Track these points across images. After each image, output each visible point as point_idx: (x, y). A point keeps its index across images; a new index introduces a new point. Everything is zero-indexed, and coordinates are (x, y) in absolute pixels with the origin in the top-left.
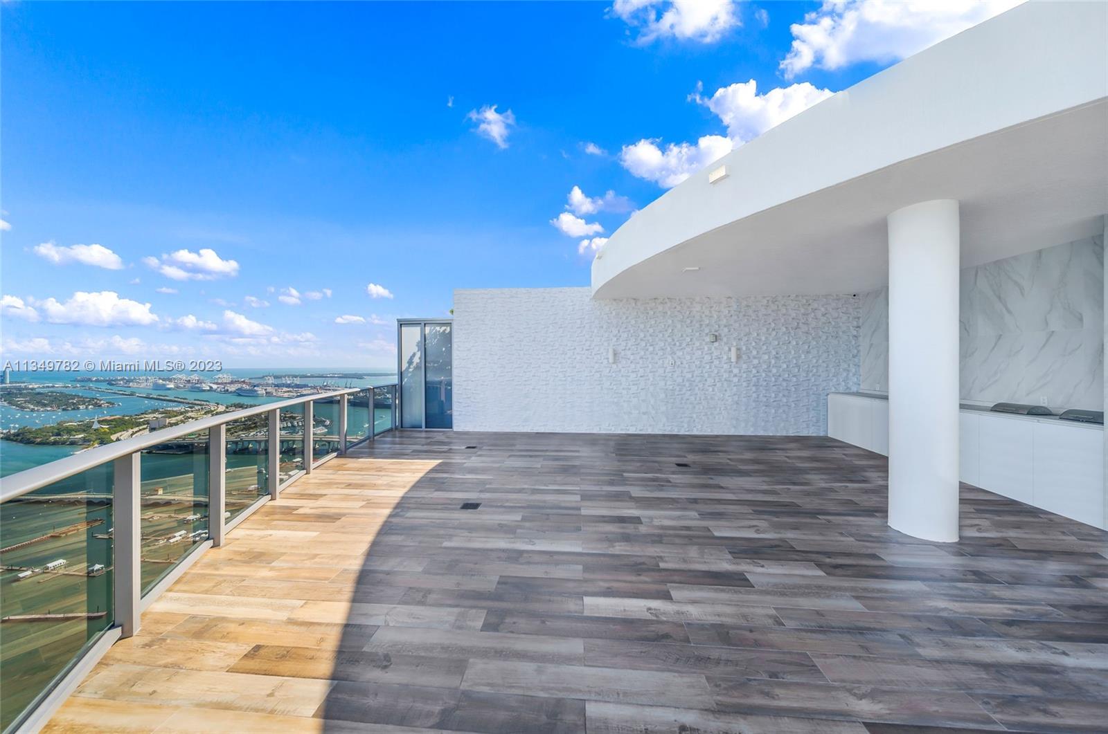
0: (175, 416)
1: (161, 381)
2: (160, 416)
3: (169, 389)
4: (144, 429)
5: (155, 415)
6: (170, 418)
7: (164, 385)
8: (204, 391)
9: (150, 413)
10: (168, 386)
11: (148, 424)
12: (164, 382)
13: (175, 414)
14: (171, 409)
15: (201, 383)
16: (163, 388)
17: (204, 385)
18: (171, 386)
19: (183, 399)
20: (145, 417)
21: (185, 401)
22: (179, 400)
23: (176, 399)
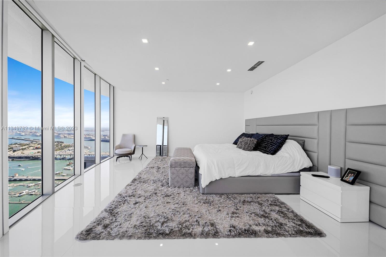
0: (25, 146)
1: (19, 132)
2: (18, 146)
3: (22, 135)
4: (11, 151)
5: (16, 145)
6: (22, 146)
7: (20, 134)
8: (38, 136)
9: (14, 145)
10: (22, 134)
11: (12, 149)
12: (20, 133)
13: (25, 145)
14: (23, 143)
15: (36, 133)
16: (20, 135)
17: (38, 134)
18: (23, 134)
19: (28, 139)
20: (11, 146)
21: (29, 140)
22: (27, 139)
23: (25, 139)
